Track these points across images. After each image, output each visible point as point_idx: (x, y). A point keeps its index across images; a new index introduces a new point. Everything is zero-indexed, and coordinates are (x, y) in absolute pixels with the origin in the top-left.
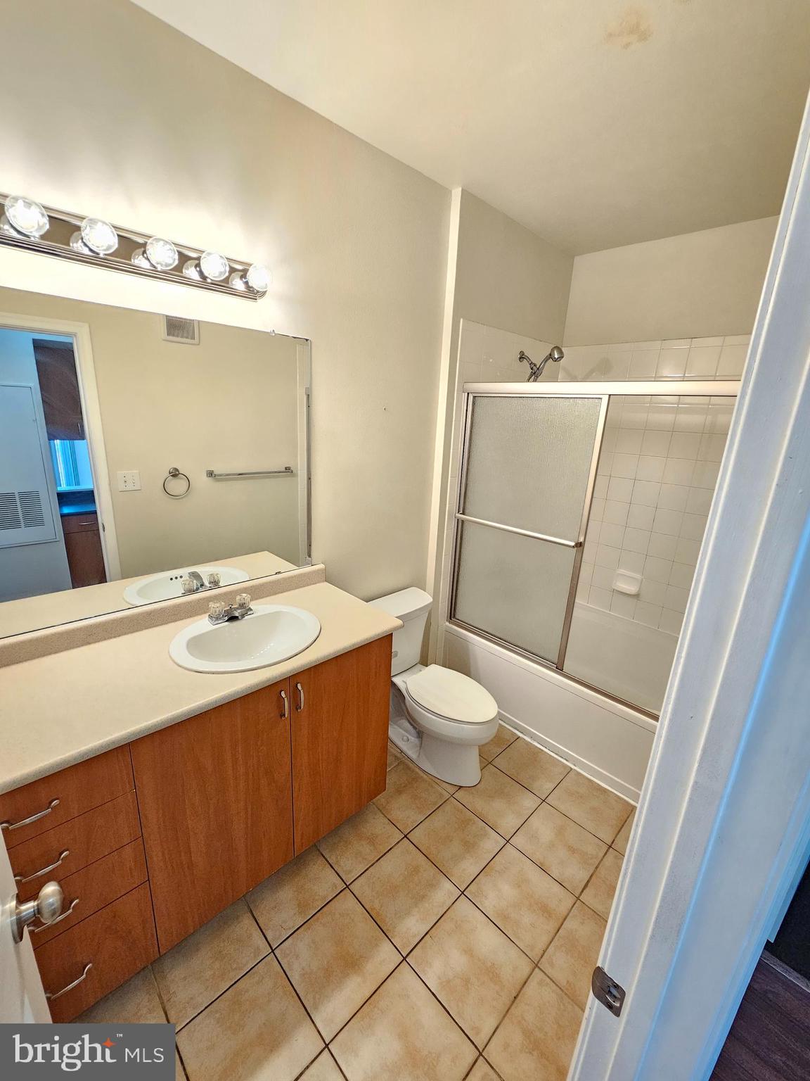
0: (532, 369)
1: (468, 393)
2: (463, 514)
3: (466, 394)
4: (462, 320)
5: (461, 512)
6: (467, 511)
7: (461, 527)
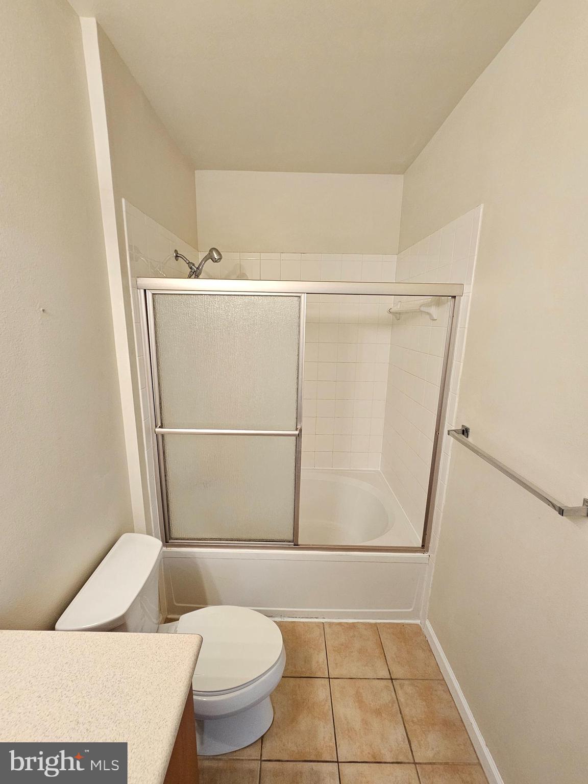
0: (191, 268)
1: (145, 290)
2: (161, 427)
3: (142, 291)
4: (123, 200)
5: (159, 424)
6: (165, 422)
7: (161, 440)
